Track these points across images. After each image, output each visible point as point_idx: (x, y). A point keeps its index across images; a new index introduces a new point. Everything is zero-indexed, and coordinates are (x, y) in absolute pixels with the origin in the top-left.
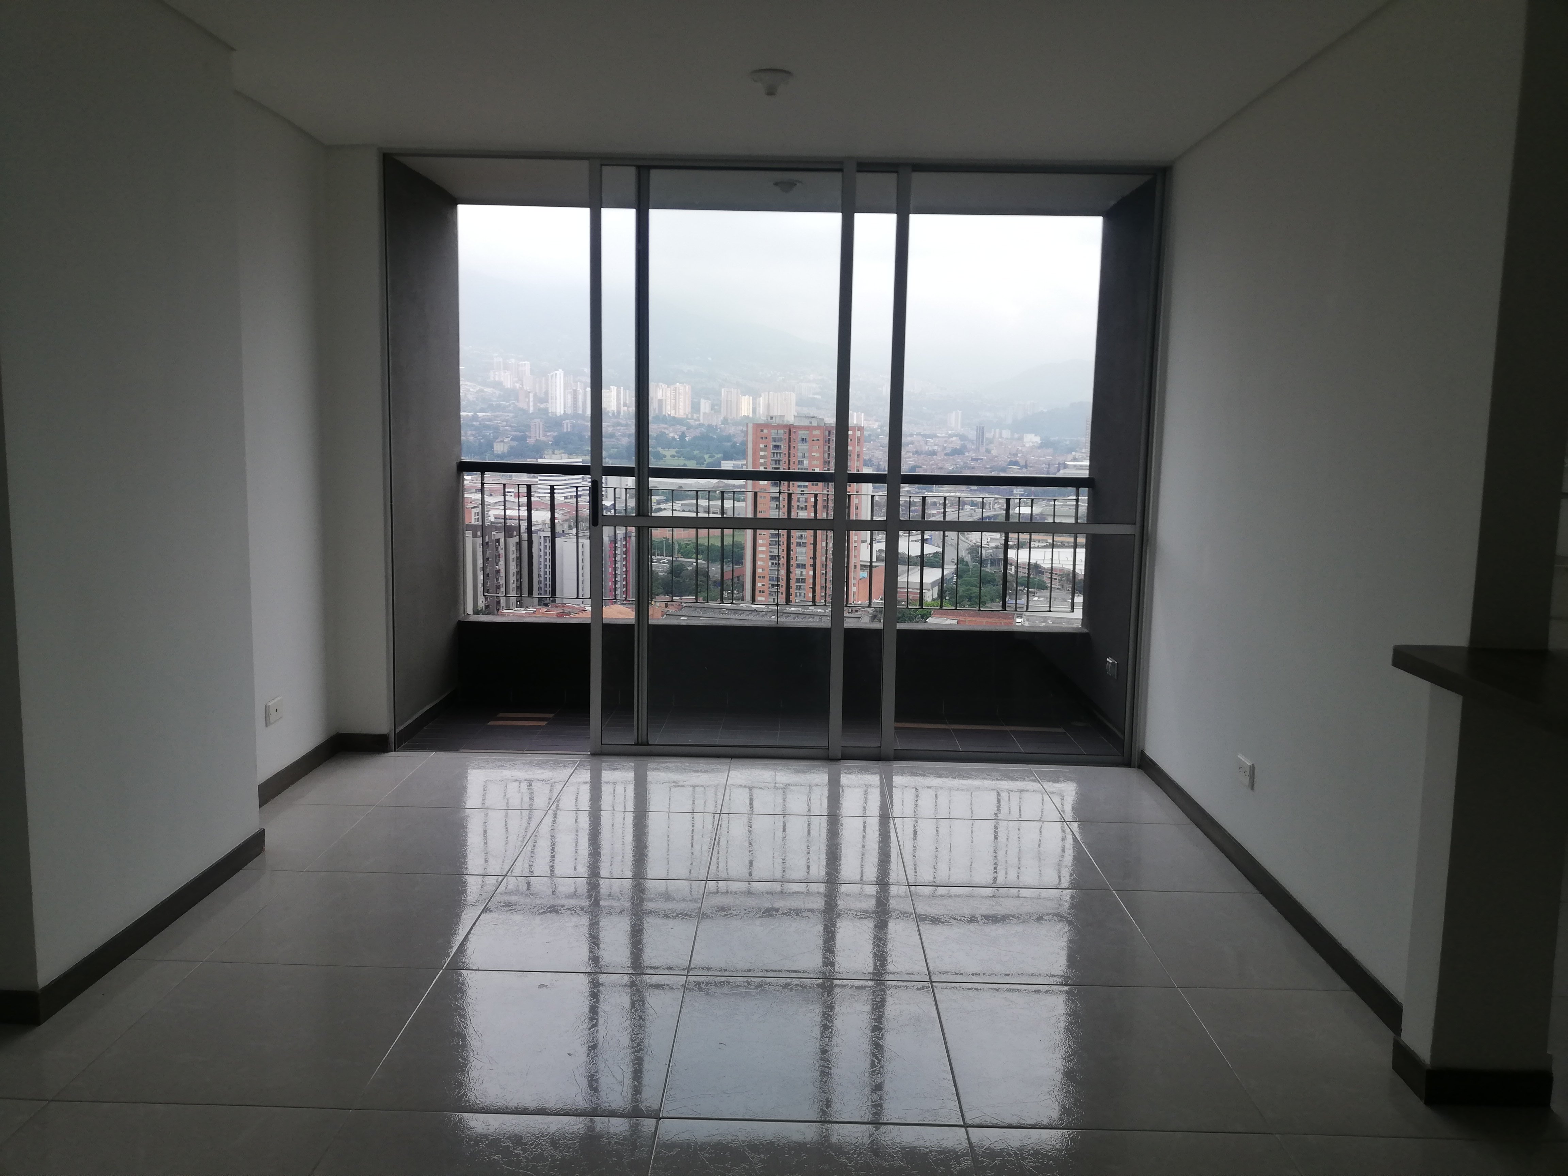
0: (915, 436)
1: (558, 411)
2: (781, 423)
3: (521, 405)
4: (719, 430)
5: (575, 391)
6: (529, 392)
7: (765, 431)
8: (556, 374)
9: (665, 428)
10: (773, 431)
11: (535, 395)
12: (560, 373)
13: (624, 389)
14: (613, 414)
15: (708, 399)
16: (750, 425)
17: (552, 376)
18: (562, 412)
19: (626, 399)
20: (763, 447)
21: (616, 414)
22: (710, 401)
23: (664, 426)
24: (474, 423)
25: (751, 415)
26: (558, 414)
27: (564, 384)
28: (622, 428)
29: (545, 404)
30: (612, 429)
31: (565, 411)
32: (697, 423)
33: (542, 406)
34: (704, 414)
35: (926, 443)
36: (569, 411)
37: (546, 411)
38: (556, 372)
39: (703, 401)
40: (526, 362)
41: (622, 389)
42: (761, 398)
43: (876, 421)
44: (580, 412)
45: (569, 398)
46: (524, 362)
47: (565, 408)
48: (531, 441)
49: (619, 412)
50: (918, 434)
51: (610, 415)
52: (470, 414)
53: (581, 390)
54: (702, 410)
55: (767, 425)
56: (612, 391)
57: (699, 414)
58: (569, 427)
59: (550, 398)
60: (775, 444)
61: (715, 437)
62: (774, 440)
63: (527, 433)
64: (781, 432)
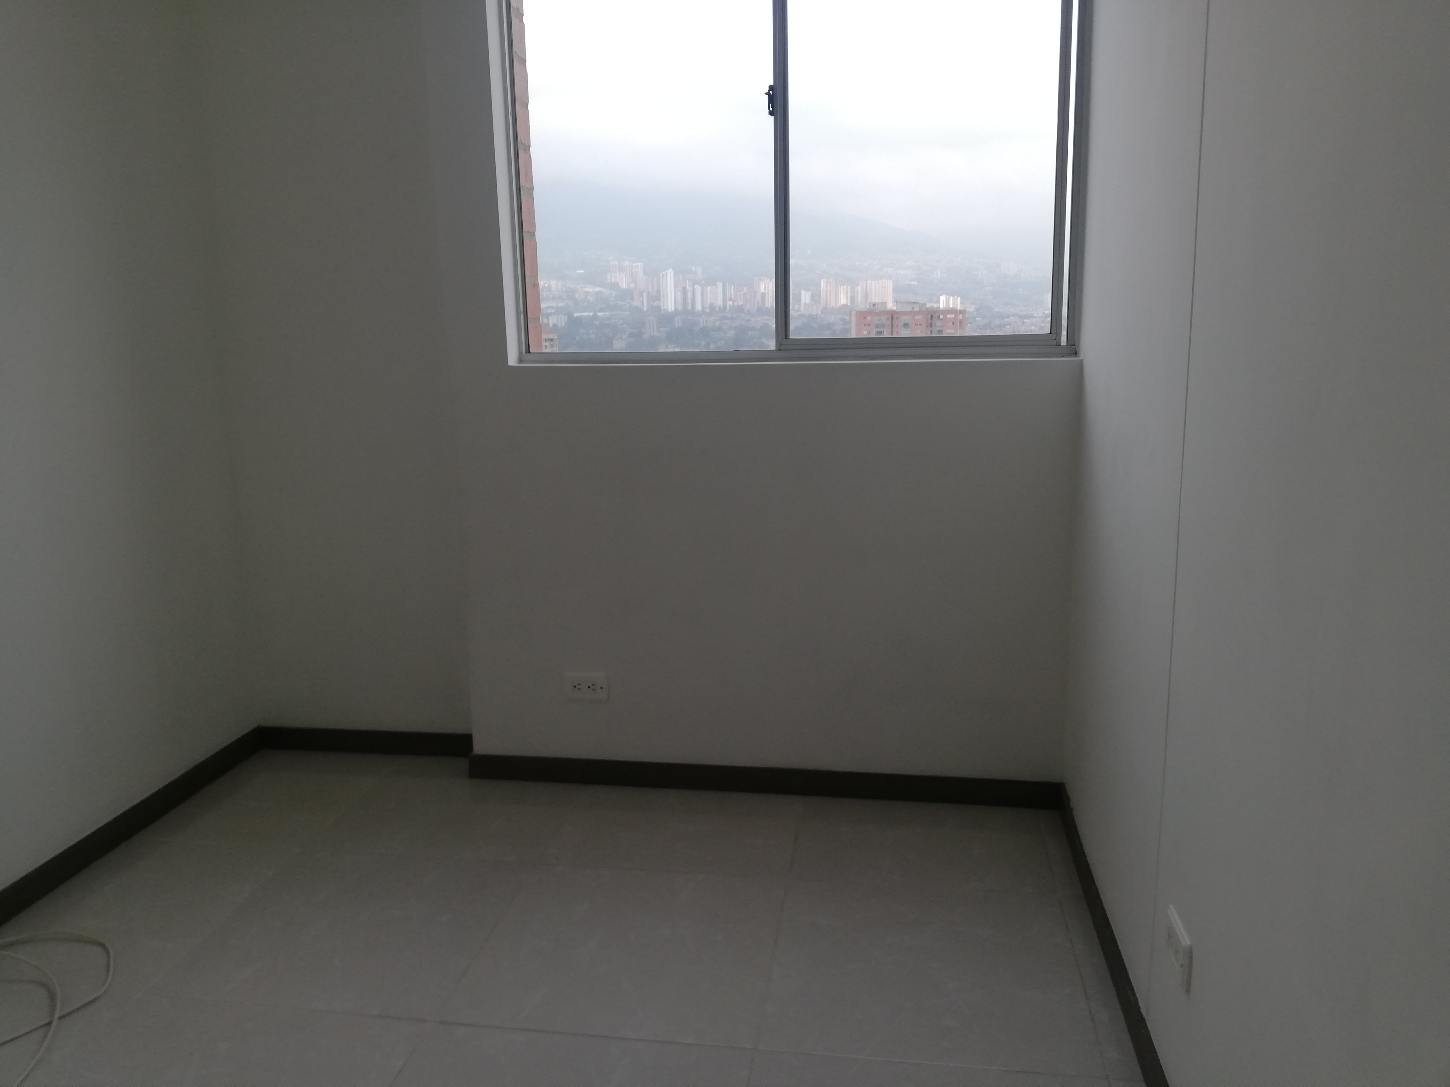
0: (1011, 317)
1: (669, 308)
2: (883, 309)
3: (636, 303)
4: (819, 319)
5: (684, 288)
6: (643, 292)
7: (869, 318)
8: (667, 274)
9: (768, 320)
10: (876, 318)
11: (648, 294)
12: (670, 273)
13: (729, 285)
14: (720, 308)
15: (807, 290)
16: (853, 313)
17: (663, 275)
18: (673, 309)
19: (731, 295)
21: (722, 308)
22: (810, 292)
23: (768, 317)
24: (595, 322)
25: (849, 304)
26: (670, 311)
27: (675, 282)
28: (729, 321)
29: (657, 302)
30: (719, 323)
31: (675, 308)
32: (798, 314)
33: (655, 304)
34: (805, 304)
35: (1023, 323)
36: (680, 308)
37: (659, 308)
38: (667, 271)
39: (803, 293)
40: (639, 264)
41: (728, 285)
42: (859, 287)
43: (973, 304)
44: (690, 308)
45: (679, 295)
46: (637, 264)
47: (675, 305)
48: (646, 337)
49: (725, 307)
50: (1014, 315)
51: (717, 309)
52: (591, 314)
53: (690, 288)
54: (803, 301)
55: (870, 312)
56: (719, 286)
57: (800, 304)
58: (680, 322)
59: (662, 296)
60: (878, 330)
61: (816, 326)
62: (877, 326)
63: (642, 330)
64: (883, 318)
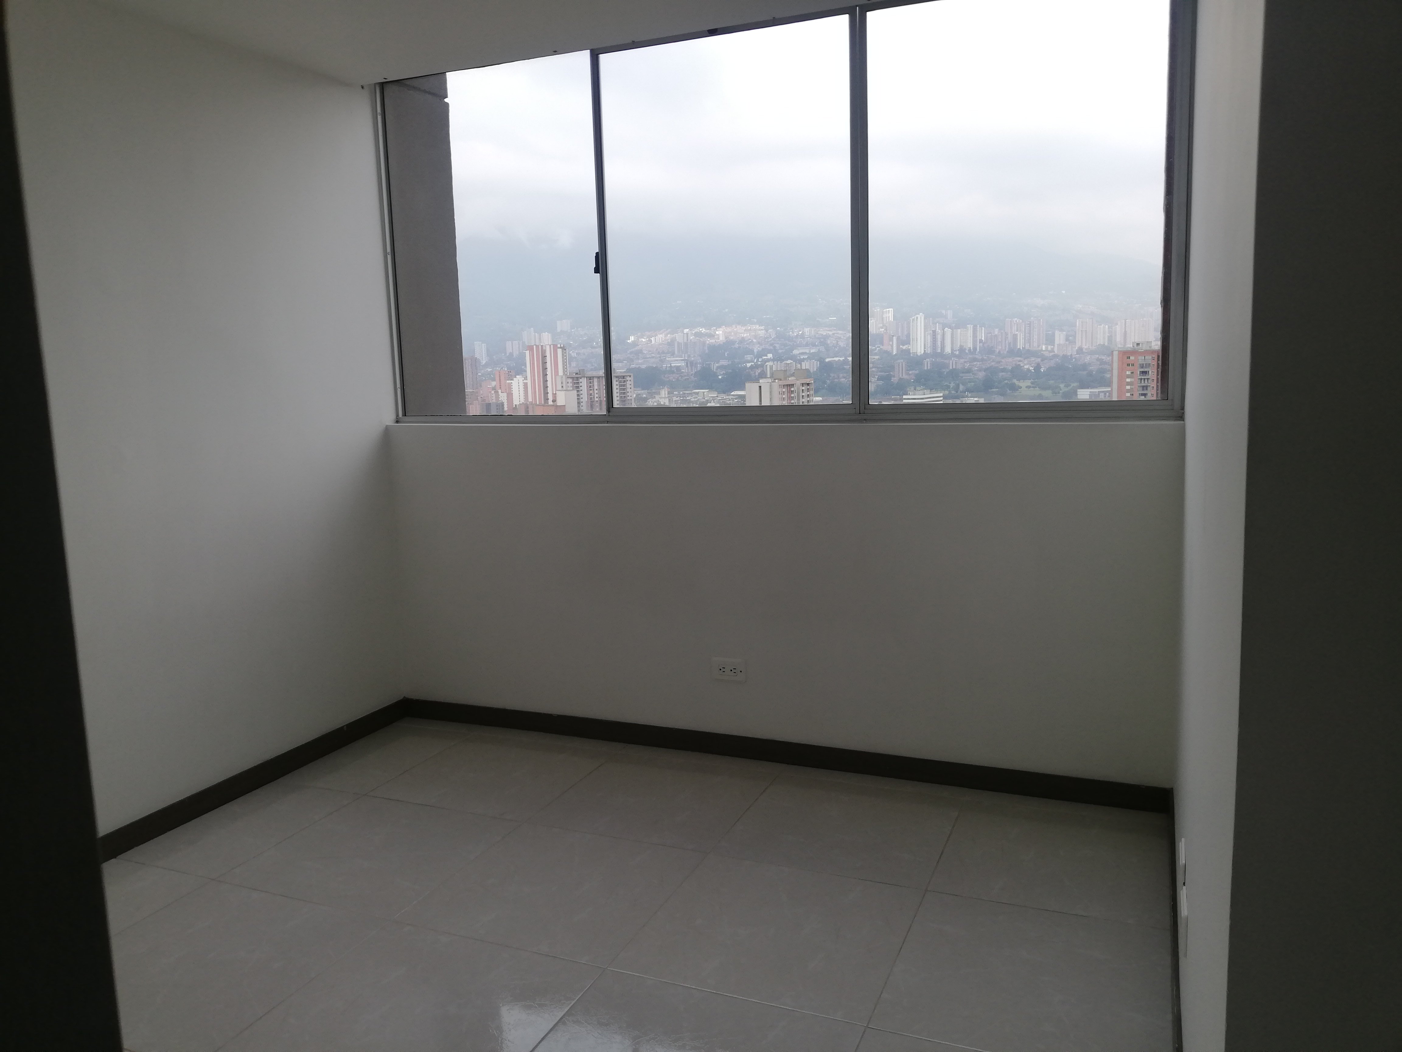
20: (1130, 373)
